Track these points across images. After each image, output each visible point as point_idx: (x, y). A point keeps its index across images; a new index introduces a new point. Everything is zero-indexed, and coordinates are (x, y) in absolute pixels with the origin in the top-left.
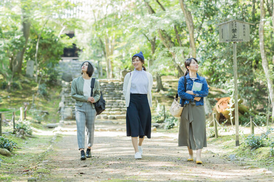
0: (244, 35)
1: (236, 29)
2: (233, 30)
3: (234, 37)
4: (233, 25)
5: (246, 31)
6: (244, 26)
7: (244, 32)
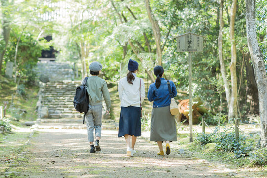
0: (198, 46)
1: (191, 41)
2: (189, 41)
3: (189, 47)
4: (188, 37)
5: (200, 42)
6: (198, 38)
7: (198, 43)
